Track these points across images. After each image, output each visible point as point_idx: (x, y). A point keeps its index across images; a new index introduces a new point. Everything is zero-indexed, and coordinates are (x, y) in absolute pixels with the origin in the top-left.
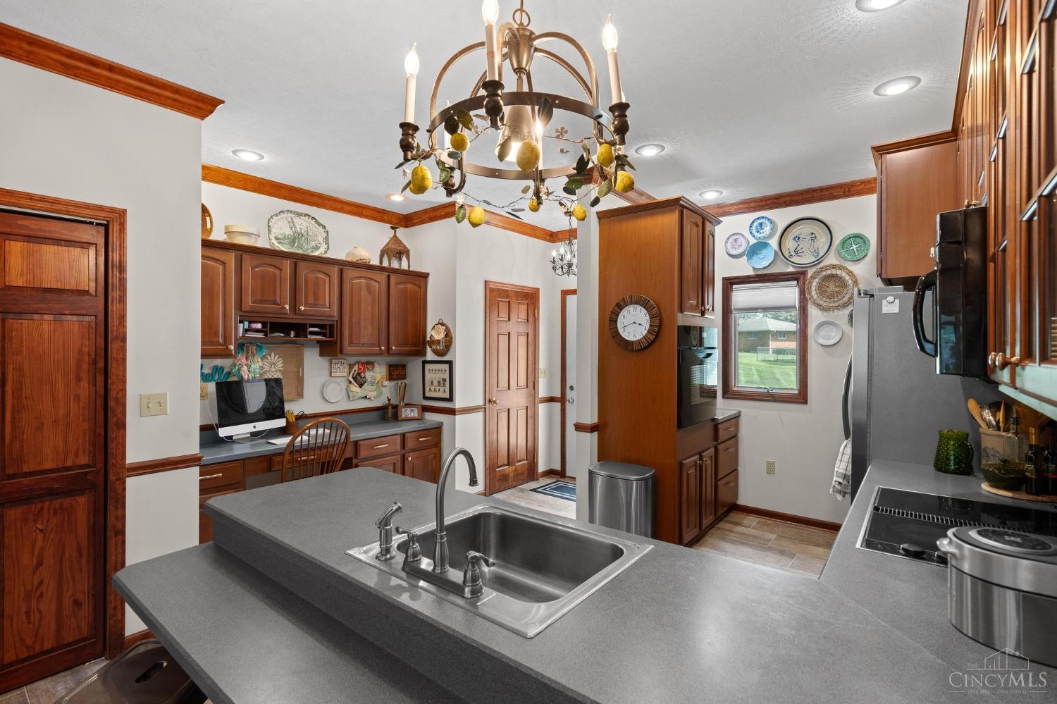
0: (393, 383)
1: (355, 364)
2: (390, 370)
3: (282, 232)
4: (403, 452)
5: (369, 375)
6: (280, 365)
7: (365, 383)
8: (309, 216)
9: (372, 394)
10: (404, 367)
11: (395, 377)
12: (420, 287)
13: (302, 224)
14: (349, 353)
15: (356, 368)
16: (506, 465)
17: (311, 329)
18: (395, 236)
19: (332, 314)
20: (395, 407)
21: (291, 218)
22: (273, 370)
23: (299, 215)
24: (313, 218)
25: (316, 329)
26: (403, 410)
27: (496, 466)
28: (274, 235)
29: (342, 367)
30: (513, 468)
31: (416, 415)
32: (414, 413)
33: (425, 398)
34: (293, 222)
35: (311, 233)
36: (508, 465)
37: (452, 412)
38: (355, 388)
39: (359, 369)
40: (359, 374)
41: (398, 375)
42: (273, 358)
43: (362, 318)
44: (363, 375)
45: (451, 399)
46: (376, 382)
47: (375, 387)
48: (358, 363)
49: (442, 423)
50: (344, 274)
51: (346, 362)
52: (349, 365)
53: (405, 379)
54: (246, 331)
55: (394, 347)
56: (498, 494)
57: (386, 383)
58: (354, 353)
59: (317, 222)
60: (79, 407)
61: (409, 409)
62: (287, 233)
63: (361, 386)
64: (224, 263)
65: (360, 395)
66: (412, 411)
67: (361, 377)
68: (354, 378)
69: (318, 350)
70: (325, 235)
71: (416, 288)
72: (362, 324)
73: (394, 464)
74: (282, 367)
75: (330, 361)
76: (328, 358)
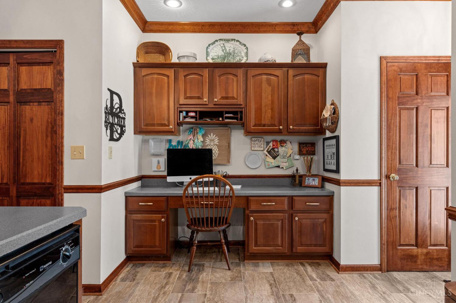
0: (302, 158)
1: (271, 142)
2: (299, 147)
3: (216, 54)
4: (291, 211)
5: (281, 150)
6: (216, 141)
7: (278, 155)
8: (235, 40)
9: (285, 165)
10: (313, 145)
11: (304, 152)
12: (318, 76)
13: (229, 47)
14: (252, 131)
15: (271, 144)
16: (413, 245)
17: (227, 115)
18: (300, 40)
19: (239, 103)
20: (301, 176)
21: (224, 44)
22: (212, 144)
23: (228, 40)
24: (238, 41)
25: (231, 115)
26: (307, 178)
27: (397, 243)
28: (212, 57)
29: (259, 144)
30: (425, 251)
31: (317, 184)
32: (316, 182)
33: (326, 170)
34: (225, 47)
35: (236, 51)
36: (417, 245)
37: (338, 183)
38: (270, 159)
39: (273, 145)
40: (273, 149)
41: (307, 151)
42: (212, 137)
43: (263, 104)
44: (276, 150)
45: (337, 171)
46: (288, 155)
47: (286, 160)
48: (273, 141)
49: (333, 192)
50: (249, 73)
51: (262, 139)
52: (267, 142)
53: (314, 154)
54: (185, 117)
55: (291, 127)
56: (400, 273)
57: (297, 157)
58: (257, 131)
59: (240, 43)
60: (47, 151)
61: (312, 179)
62: (220, 55)
63: (274, 158)
64: (168, 76)
65: (273, 164)
66: (314, 180)
67: (275, 151)
68: (269, 152)
69: (243, 131)
70: (245, 51)
71: (315, 77)
72: (263, 109)
73: (282, 220)
74: (218, 142)
75: (251, 139)
76: (250, 137)
